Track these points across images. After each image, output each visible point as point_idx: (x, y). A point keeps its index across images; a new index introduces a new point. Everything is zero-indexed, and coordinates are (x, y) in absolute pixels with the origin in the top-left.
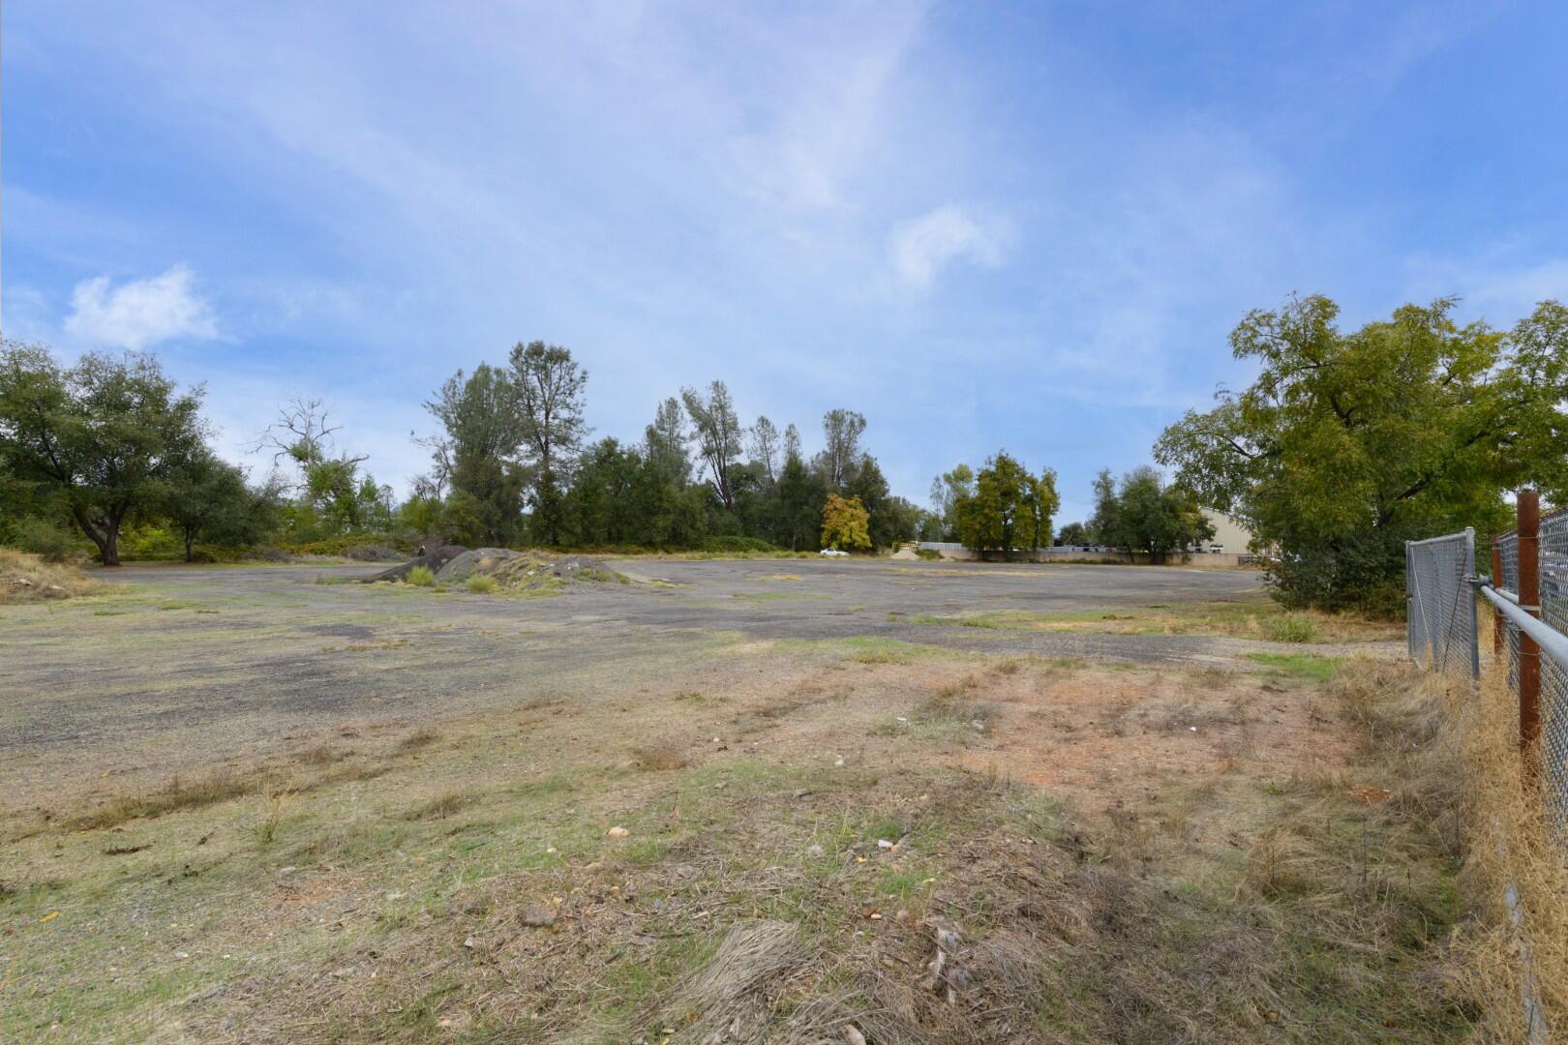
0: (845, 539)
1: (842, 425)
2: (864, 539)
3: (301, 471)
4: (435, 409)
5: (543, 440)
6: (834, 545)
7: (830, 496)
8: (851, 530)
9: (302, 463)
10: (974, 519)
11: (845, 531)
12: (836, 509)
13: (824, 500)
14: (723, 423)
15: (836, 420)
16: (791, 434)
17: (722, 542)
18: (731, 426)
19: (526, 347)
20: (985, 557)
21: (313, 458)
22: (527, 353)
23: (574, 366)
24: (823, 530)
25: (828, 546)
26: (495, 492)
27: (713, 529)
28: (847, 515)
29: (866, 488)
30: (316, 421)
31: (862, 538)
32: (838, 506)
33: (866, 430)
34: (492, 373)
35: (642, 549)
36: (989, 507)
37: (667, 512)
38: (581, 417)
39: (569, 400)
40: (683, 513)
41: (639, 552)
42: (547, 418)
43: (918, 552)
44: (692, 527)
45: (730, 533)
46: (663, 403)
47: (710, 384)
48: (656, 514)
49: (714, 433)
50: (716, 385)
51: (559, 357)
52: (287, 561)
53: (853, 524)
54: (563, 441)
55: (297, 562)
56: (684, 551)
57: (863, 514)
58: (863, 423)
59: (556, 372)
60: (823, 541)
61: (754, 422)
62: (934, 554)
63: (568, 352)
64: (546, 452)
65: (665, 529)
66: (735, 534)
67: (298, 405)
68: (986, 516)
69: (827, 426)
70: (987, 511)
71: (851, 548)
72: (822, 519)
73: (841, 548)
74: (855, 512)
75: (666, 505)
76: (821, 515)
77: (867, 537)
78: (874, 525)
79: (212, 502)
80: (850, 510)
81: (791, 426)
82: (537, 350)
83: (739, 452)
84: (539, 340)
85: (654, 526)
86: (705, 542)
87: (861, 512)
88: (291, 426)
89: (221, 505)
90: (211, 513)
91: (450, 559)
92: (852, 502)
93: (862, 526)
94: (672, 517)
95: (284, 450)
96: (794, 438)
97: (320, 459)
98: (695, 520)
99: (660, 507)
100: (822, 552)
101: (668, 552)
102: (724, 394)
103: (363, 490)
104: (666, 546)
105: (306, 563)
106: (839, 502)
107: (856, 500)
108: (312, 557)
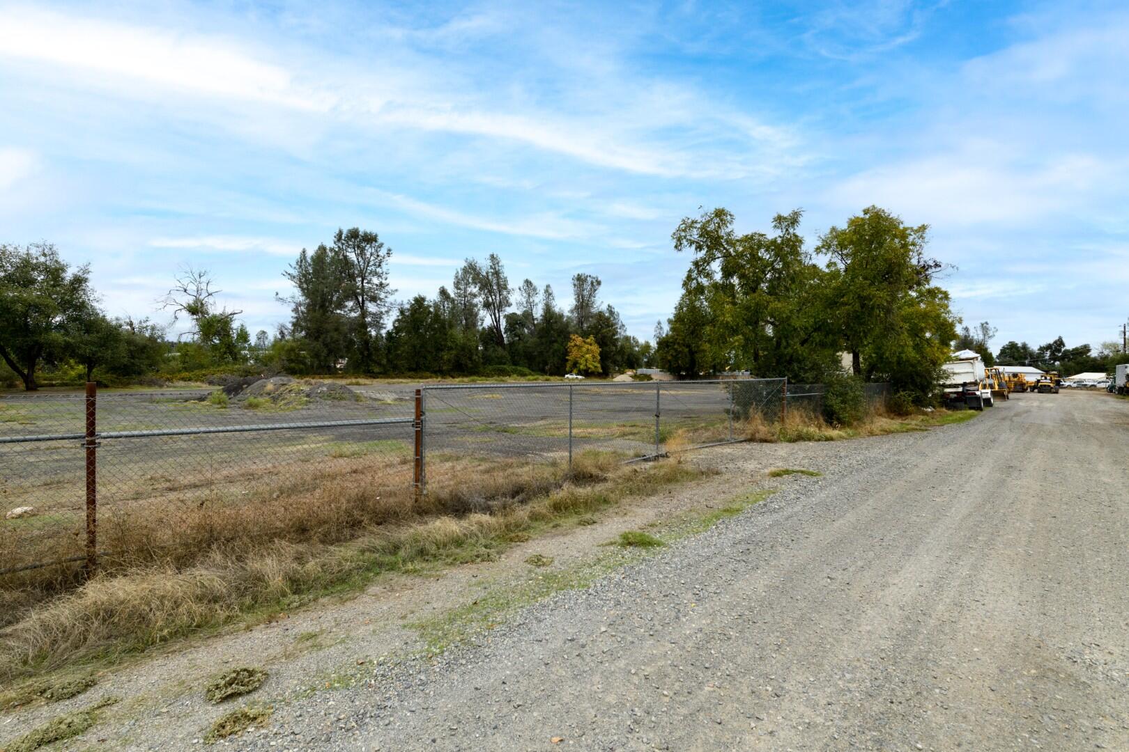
0: (582, 367)
1: (585, 286)
2: (596, 367)
3: (194, 322)
4: (292, 277)
5: (360, 299)
6: (575, 371)
7: (573, 337)
8: (586, 360)
9: (195, 317)
10: (668, 352)
11: (582, 361)
12: (576, 345)
13: (568, 339)
14: (498, 284)
15: (580, 280)
16: (548, 292)
17: (494, 370)
18: (503, 287)
19: (345, 232)
21: (202, 312)
22: (347, 237)
23: (381, 246)
24: (567, 360)
25: (570, 372)
26: (323, 336)
27: (487, 360)
28: (584, 350)
29: (600, 330)
30: (203, 286)
31: (596, 365)
32: (578, 343)
33: (601, 289)
34: (328, 251)
35: (433, 375)
36: (679, 343)
37: (451, 349)
38: (387, 282)
39: (379, 270)
40: (463, 349)
41: (431, 377)
42: (362, 283)
43: (635, 377)
44: (470, 359)
45: (501, 363)
46: (459, 270)
47: (488, 257)
48: (442, 350)
49: (490, 292)
50: (492, 257)
51: (370, 239)
52: (161, 386)
53: (587, 356)
54: (374, 299)
55: (168, 387)
56: (466, 376)
57: (596, 349)
58: (599, 283)
59: (369, 250)
60: (567, 369)
61: (521, 284)
62: (644, 376)
63: (376, 236)
64: (362, 308)
65: (449, 361)
66: (505, 364)
67: (191, 275)
68: (676, 350)
69: (575, 285)
70: (676, 346)
71: (587, 374)
72: (566, 353)
73: (579, 373)
74: (590, 347)
75: (449, 344)
76: (566, 350)
77: (599, 365)
78: (604, 357)
79: (101, 346)
80: (586, 346)
81: (548, 286)
82: (354, 234)
83: (510, 305)
84: (356, 227)
85: (442, 358)
86: (481, 369)
87: (595, 347)
88: (185, 291)
89: (107, 348)
90: (99, 354)
91: (249, 385)
92: (588, 340)
93: (594, 357)
94: (454, 352)
95: (181, 307)
96: (550, 294)
97: (208, 314)
98: (472, 354)
99: (445, 346)
100: (566, 376)
101: (453, 377)
102: (498, 263)
103: (238, 335)
104: (452, 373)
105: (175, 387)
106: (579, 340)
107: (591, 339)
108: (182, 383)
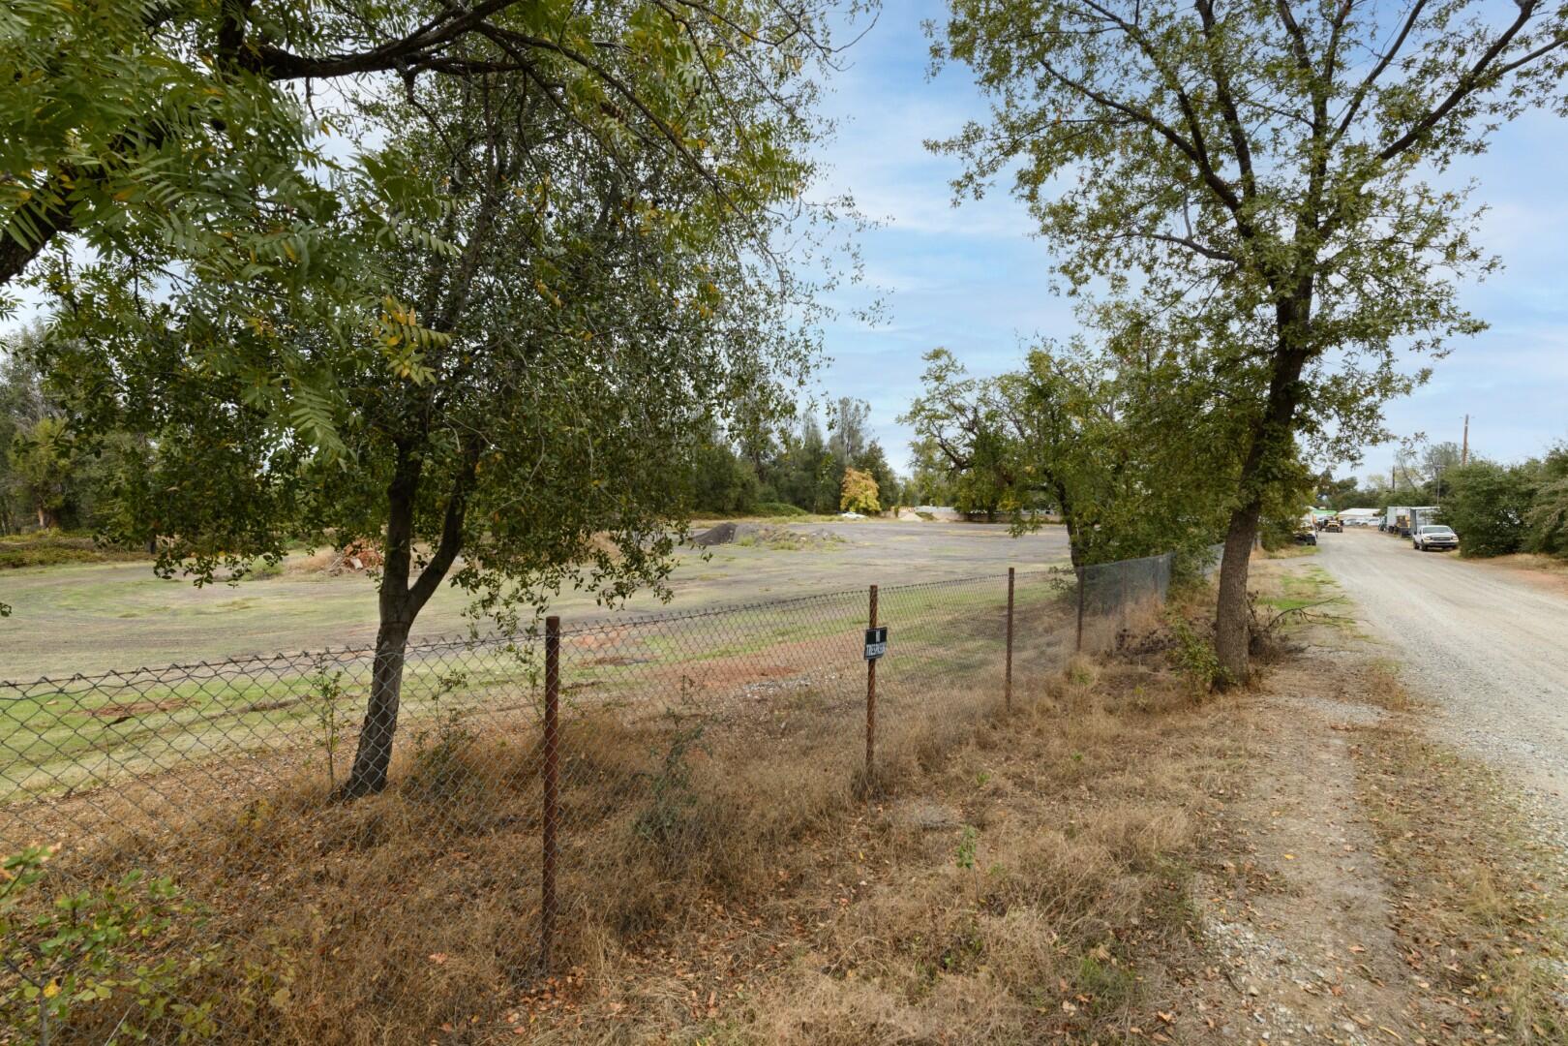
0: (862, 505)
2: (876, 505)
6: (852, 509)
7: (847, 470)
8: (865, 497)
11: (861, 498)
12: (852, 480)
13: (842, 473)
20: (969, 518)
24: (842, 497)
25: (847, 511)
28: (861, 485)
29: (873, 463)
31: (874, 504)
32: (854, 478)
33: (871, 414)
37: (735, 485)
43: (920, 515)
53: (867, 492)
57: (873, 485)
58: (866, 408)
60: (843, 507)
62: (929, 516)
71: (867, 512)
72: (841, 488)
73: (858, 512)
74: (867, 483)
76: (840, 485)
77: (877, 503)
78: (881, 494)
80: (864, 481)
86: (757, 508)
87: (872, 483)
92: (864, 475)
93: (873, 494)
100: (843, 515)
106: (854, 475)
107: (868, 473)
